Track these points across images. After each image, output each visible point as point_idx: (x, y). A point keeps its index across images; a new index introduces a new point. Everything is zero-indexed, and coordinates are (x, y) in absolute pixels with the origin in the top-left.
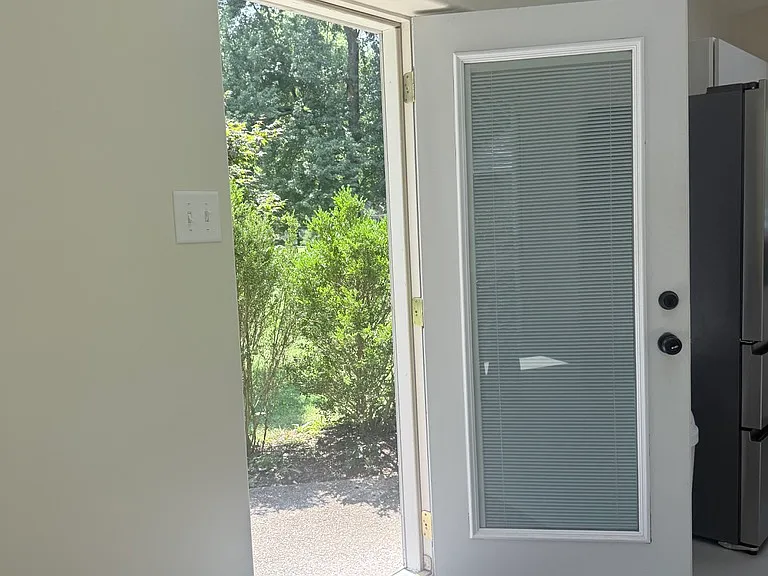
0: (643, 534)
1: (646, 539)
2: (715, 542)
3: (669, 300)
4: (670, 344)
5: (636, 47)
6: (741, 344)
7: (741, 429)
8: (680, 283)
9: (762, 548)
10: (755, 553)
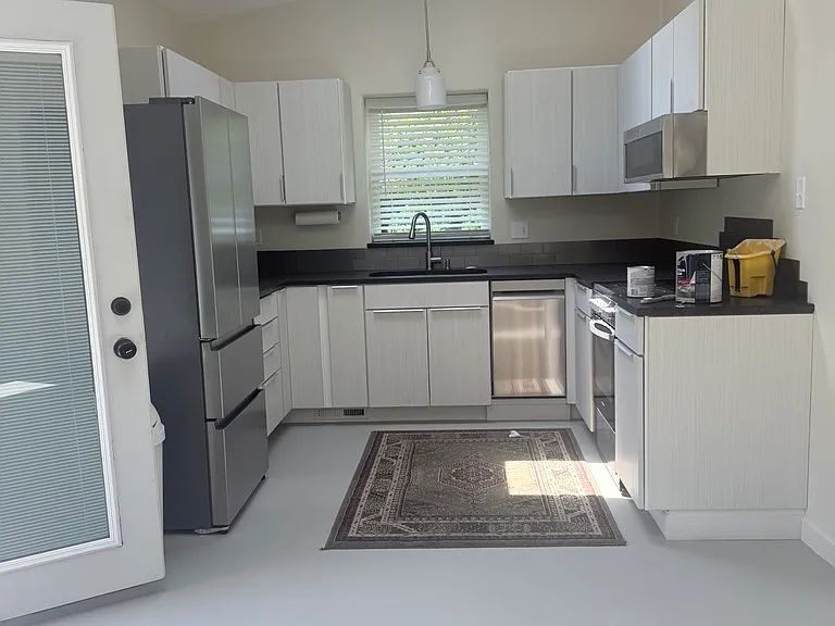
0: (114, 539)
1: (118, 543)
2: (191, 532)
3: (121, 307)
4: (125, 349)
5: (66, 51)
6: (201, 342)
7: (207, 420)
8: (131, 288)
9: (232, 525)
10: (226, 532)
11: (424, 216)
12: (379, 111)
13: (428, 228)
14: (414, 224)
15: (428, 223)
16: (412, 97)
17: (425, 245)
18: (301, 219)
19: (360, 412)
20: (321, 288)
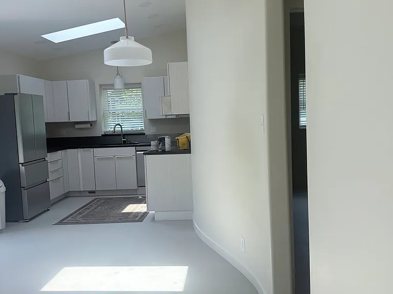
2: (17, 221)
6: (19, 164)
7: (21, 187)
9: (30, 220)
11: (120, 125)
12: (106, 89)
13: (122, 129)
14: (115, 128)
15: (121, 127)
16: (113, 85)
17: (120, 135)
18: (77, 126)
19: (94, 192)
20: (79, 149)
